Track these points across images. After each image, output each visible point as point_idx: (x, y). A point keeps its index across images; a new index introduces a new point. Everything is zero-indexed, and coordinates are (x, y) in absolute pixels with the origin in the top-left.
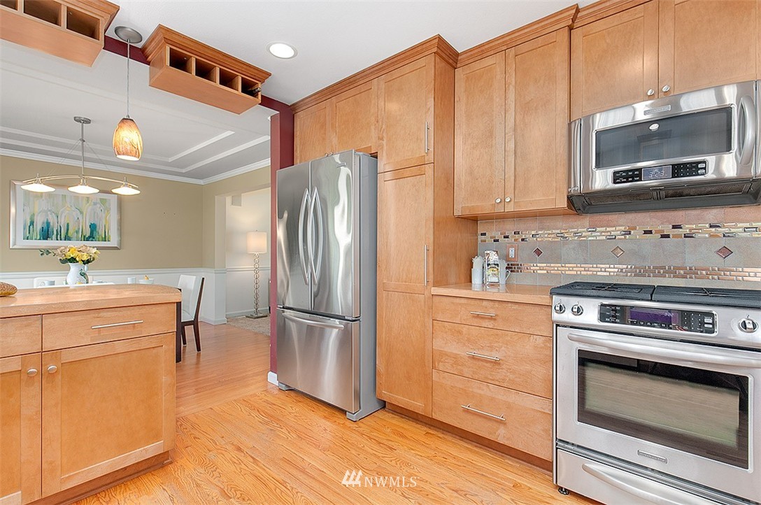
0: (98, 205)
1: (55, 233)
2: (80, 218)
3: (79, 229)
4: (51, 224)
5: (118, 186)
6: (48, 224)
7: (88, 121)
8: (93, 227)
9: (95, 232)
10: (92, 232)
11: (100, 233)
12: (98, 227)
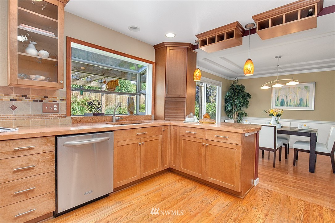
0: (304, 90)
1: (285, 103)
2: (296, 97)
3: (295, 101)
4: (284, 100)
5: (288, 82)
6: (283, 100)
7: (280, 57)
8: (301, 100)
9: (302, 102)
10: (300, 103)
11: (304, 103)
12: (303, 100)
